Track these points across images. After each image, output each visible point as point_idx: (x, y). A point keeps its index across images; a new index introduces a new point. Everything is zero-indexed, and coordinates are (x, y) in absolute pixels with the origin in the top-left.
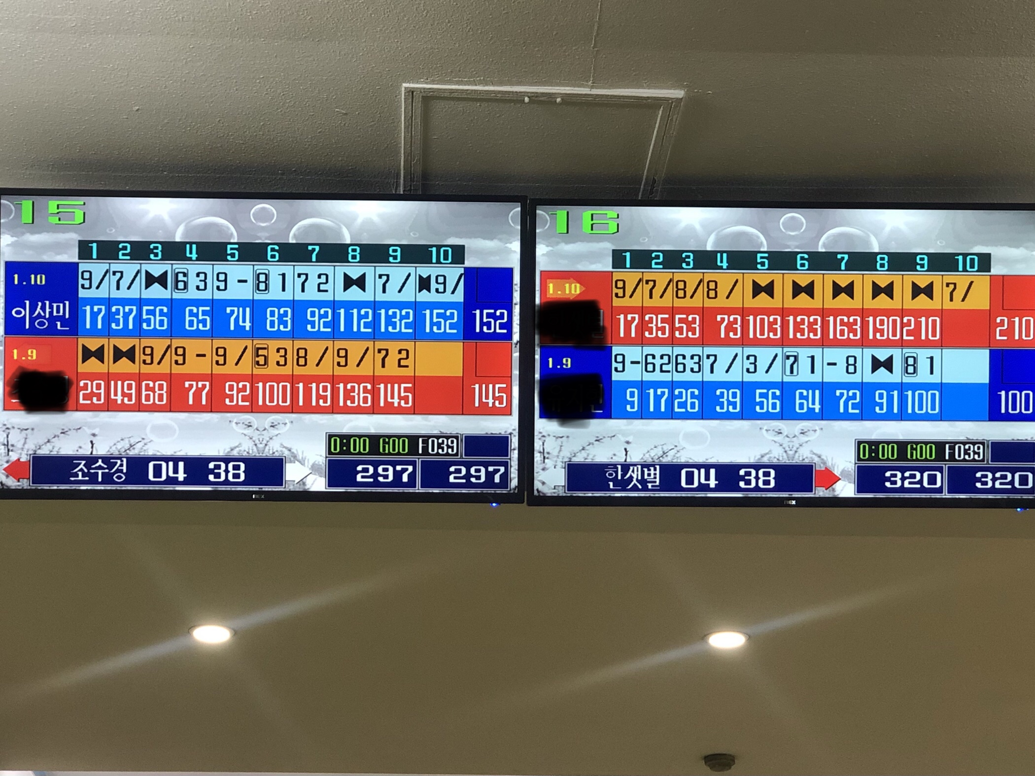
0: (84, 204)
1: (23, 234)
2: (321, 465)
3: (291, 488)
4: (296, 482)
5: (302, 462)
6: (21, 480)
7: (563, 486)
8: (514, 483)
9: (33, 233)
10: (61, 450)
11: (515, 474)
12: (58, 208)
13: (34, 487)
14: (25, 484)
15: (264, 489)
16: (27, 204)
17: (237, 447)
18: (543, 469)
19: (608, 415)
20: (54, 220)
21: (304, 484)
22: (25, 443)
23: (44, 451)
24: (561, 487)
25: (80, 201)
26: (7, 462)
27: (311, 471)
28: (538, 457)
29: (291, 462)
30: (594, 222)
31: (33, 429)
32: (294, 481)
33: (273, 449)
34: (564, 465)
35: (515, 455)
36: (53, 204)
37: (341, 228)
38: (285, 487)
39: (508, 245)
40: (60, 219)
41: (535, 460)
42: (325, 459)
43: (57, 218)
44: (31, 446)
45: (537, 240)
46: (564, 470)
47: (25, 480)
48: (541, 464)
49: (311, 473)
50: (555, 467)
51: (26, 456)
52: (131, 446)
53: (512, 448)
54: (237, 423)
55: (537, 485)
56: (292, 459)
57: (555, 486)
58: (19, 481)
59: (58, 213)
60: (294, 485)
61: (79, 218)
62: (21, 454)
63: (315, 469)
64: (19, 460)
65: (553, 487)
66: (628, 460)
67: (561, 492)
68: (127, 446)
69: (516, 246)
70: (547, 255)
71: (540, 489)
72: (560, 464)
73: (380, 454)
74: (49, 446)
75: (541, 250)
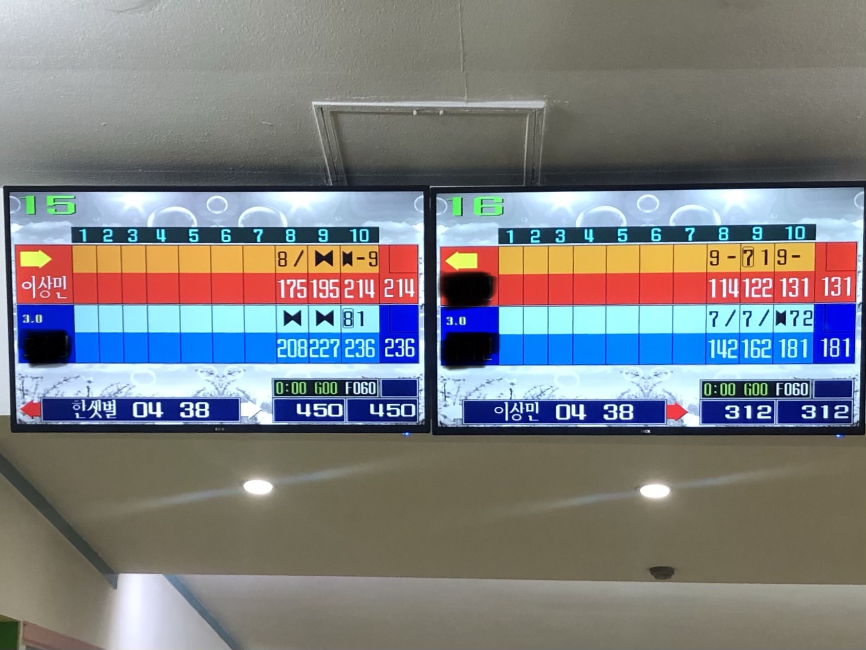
0: (75, 198)
1: (28, 223)
2: (268, 404)
3: (246, 422)
4: (249, 418)
5: (254, 402)
6: (34, 417)
7: (460, 419)
8: (422, 417)
9: (35, 222)
10: (64, 394)
11: (422, 409)
12: (54, 202)
13: (45, 422)
14: (37, 420)
15: (224, 424)
16: (30, 198)
17: (202, 390)
18: (445, 406)
19: (496, 362)
20: (51, 211)
21: (256, 419)
22: (36, 389)
23: (52, 395)
24: (459, 420)
25: (70, 195)
26: (24, 403)
27: (261, 409)
28: (440, 396)
29: (245, 401)
30: (484, 206)
31: (42, 378)
32: (248, 417)
33: (231, 392)
34: (461, 402)
35: (422, 395)
36: (50, 198)
37: (279, 214)
38: (241, 422)
39: (414, 226)
40: (56, 211)
41: (439, 398)
42: (271, 399)
43: (54, 210)
44: (41, 391)
45: (438, 222)
46: (461, 406)
47: (38, 418)
48: (443, 401)
49: (261, 411)
50: (454, 404)
51: (37, 399)
52: (119, 390)
53: (420, 389)
54: (201, 372)
55: (440, 418)
56: (246, 399)
57: (454, 419)
58: (33, 418)
59: (55, 205)
60: (247, 420)
61: (71, 209)
62: (33, 397)
63: (264, 407)
64: (32, 402)
65: (453, 420)
66: (512, 398)
67: (459, 424)
68: (116, 390)
69: (420, 227)
70: (446, 234)
71: (443, 422)
72: (458, 402)
73: (315, 395)
74: (55, 391)
75: (441, 229)
